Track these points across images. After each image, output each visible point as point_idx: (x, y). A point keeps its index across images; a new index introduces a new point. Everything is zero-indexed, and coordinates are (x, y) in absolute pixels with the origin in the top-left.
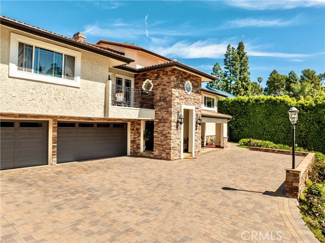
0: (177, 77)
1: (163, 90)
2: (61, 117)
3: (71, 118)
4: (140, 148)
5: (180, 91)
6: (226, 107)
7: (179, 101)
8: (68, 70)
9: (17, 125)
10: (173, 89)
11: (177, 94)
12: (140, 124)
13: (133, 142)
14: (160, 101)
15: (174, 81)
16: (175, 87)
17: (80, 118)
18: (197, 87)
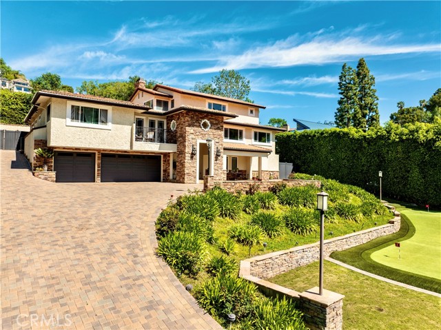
0: (192, 118)
1: (182, 128)
2: (104, 150)
3: (111, 151)
4: (169, 176)
5: (195, 128)
6: (294, 142)
7: (194, 137)
8: (103, 119)
9: (75, 155)
10: (187, 128)
11: (192, 131)
12: (169, 156)
13: (165, 171)
14: (180, 137)
15: (188, 121)
16: (189, 126)
17: (118, 151)
18: (217, 124)
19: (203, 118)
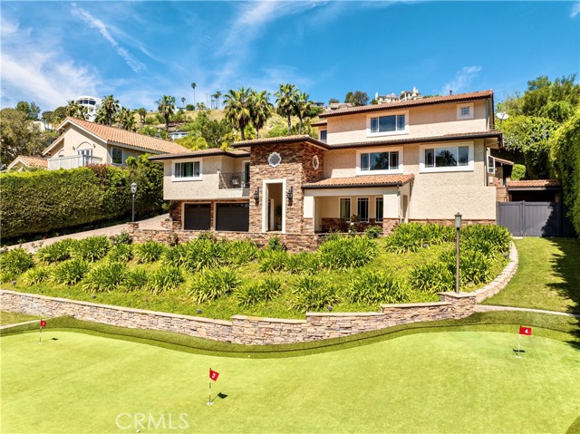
0: (257, 154)
7: (259, 177)
10: (252, 167)
11: (257, 170)
15: (252, 158)
16: (254, 164)
18: (291, 155)
19: (271, 151)
